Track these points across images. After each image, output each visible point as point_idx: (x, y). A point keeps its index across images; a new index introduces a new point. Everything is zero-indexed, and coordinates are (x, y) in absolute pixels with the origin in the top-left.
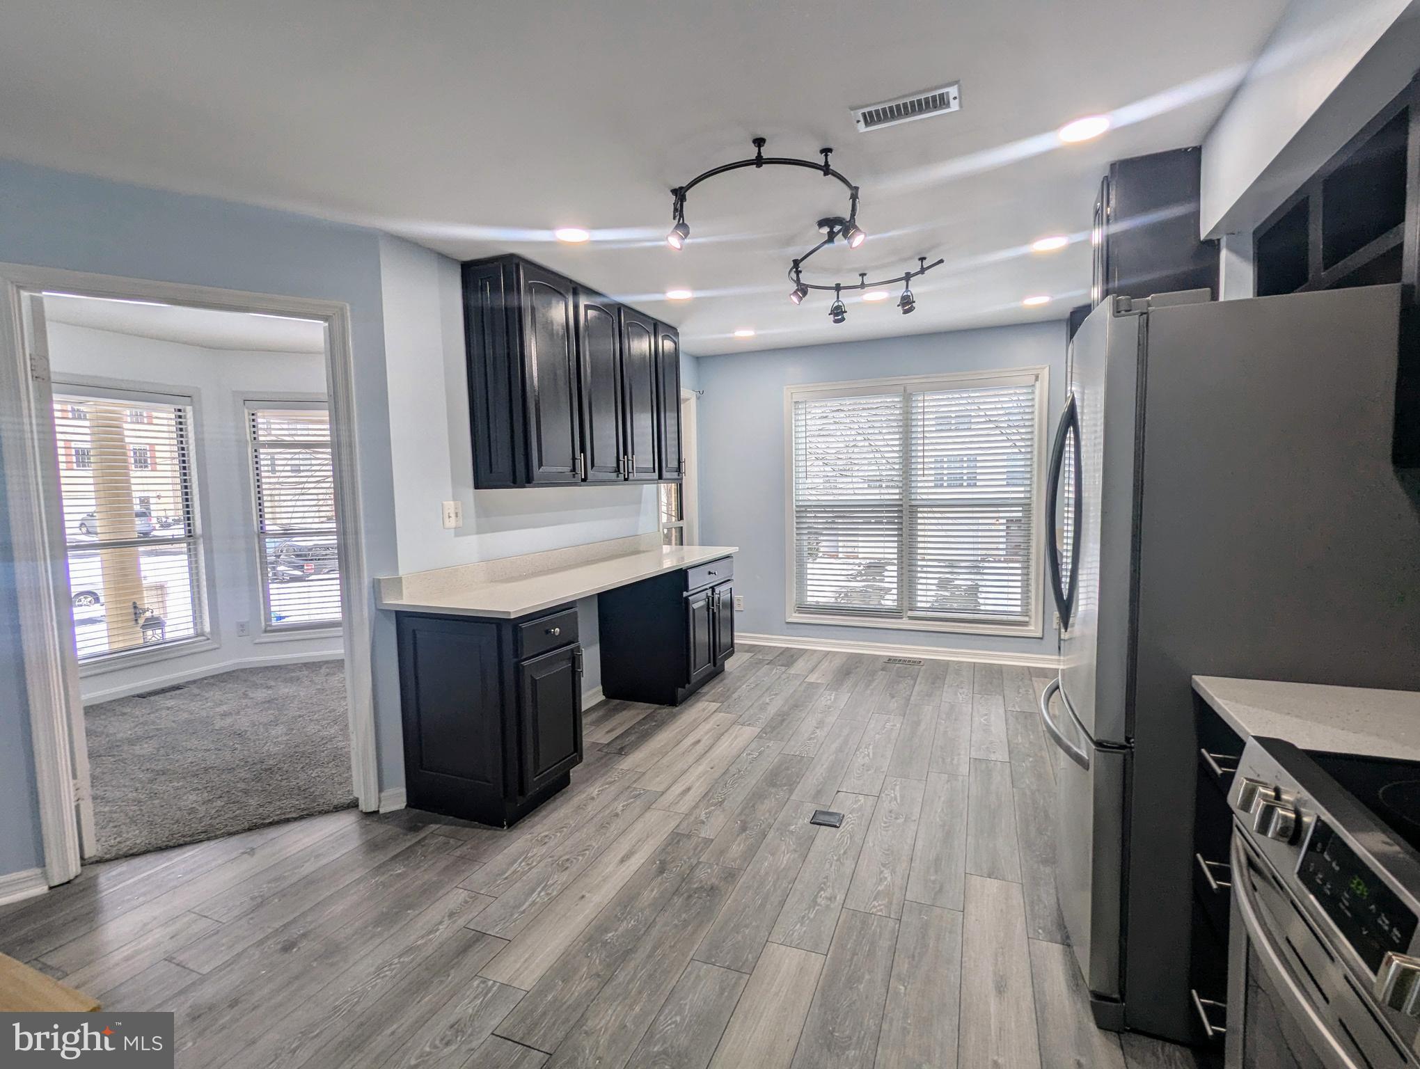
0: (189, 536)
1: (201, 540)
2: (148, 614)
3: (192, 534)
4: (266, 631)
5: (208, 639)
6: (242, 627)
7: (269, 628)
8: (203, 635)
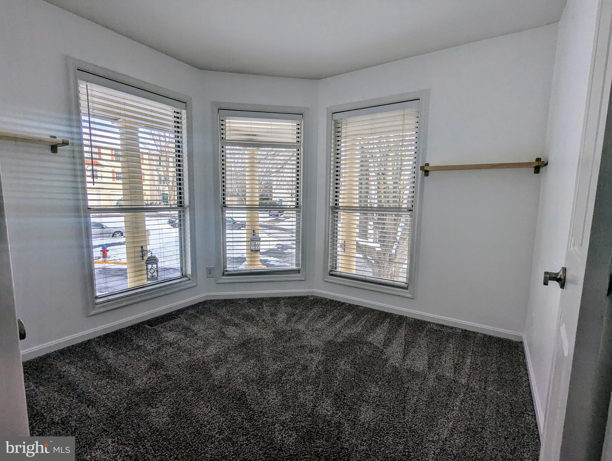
0: (181, 206)
1: (188, 209)
2: (149, 255)
3: (182, 204)
4: (223, 275)
5: (190, 279)
6: (209, 271)
7: (225, 273)
8: (186, 276)
